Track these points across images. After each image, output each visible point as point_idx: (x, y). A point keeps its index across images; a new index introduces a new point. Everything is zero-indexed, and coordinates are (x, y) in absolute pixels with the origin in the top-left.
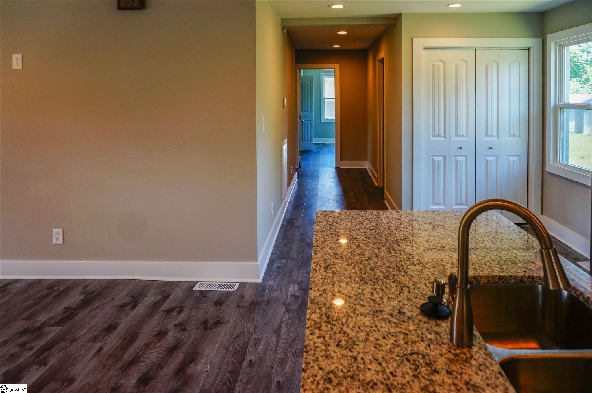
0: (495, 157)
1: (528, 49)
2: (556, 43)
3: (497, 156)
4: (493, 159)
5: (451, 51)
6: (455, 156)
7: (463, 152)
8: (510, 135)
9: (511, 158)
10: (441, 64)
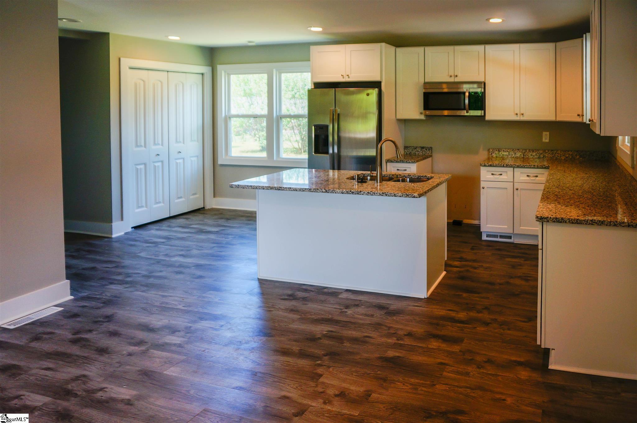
0: (182, 159)
1: (202, 74)
2: (225, 72)
3: (183, 159)
4: (181, 161)
5: (150, 72)
6: (154, 162)
7: (160, 158)
8: (192, 140)
9: (193, 159)
10: (142, 83)
